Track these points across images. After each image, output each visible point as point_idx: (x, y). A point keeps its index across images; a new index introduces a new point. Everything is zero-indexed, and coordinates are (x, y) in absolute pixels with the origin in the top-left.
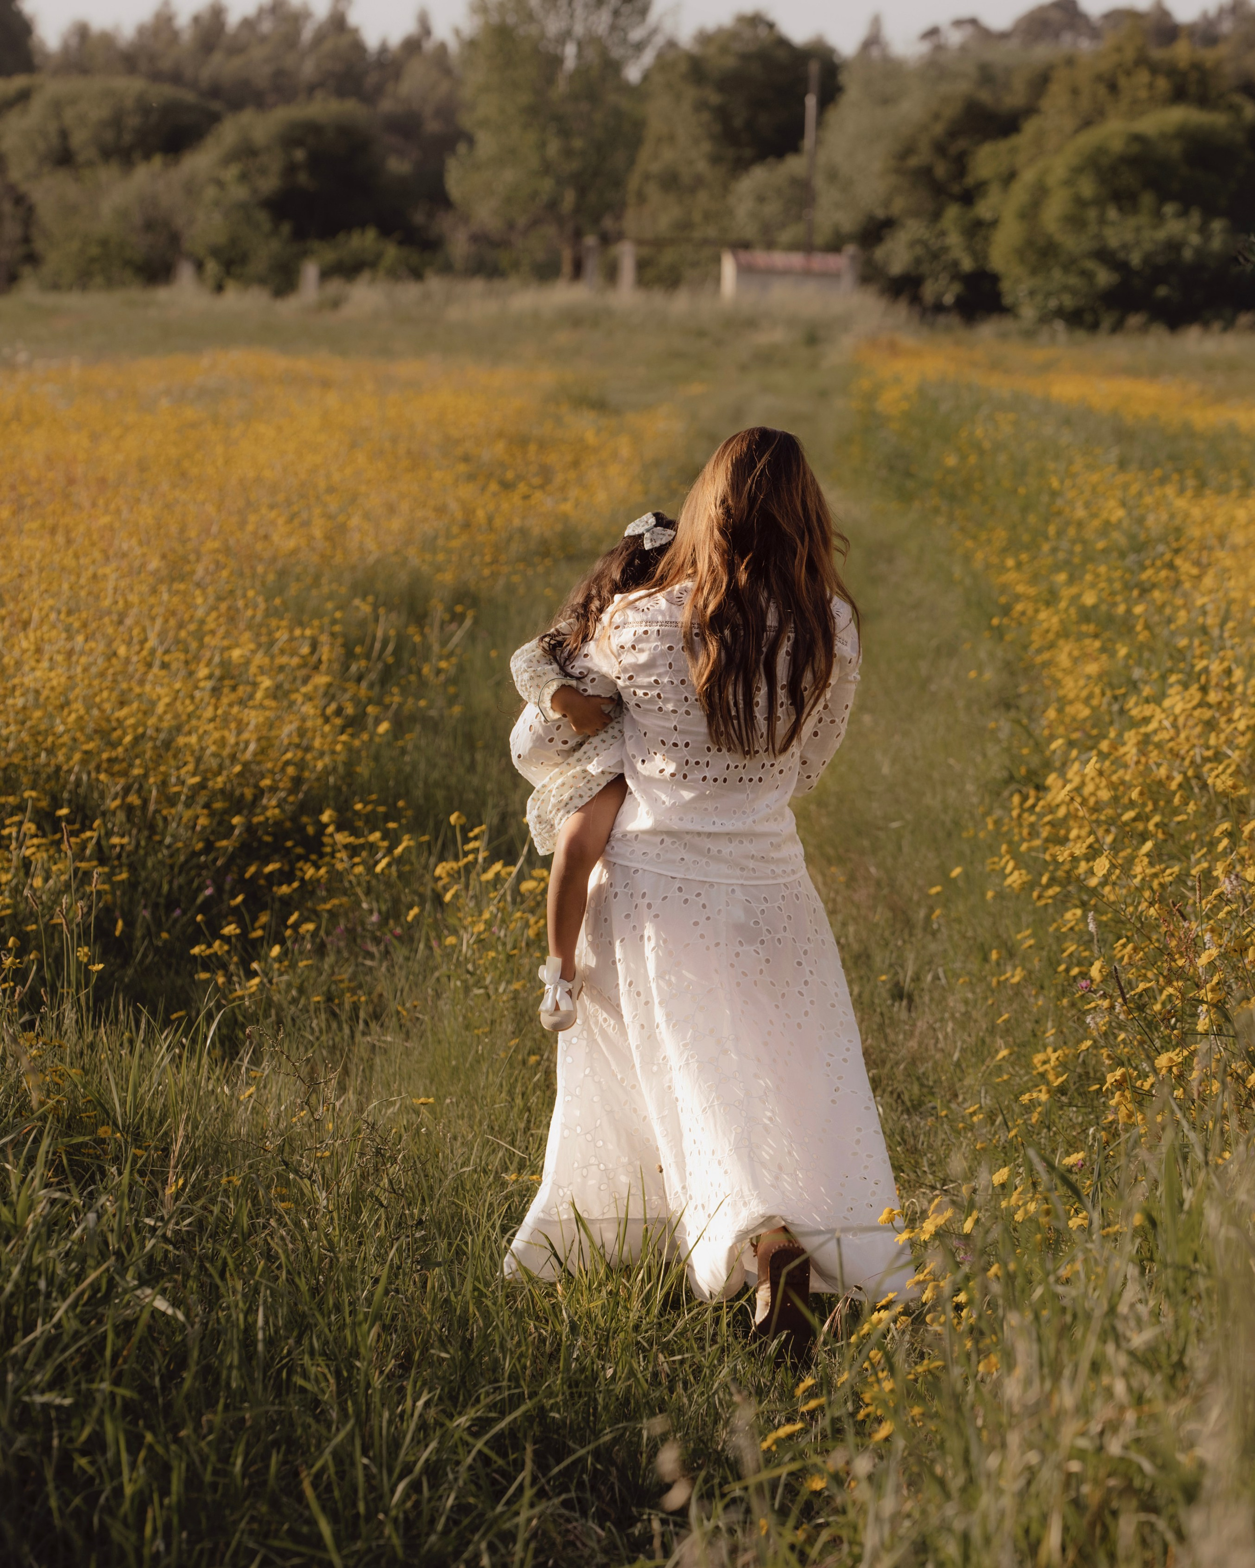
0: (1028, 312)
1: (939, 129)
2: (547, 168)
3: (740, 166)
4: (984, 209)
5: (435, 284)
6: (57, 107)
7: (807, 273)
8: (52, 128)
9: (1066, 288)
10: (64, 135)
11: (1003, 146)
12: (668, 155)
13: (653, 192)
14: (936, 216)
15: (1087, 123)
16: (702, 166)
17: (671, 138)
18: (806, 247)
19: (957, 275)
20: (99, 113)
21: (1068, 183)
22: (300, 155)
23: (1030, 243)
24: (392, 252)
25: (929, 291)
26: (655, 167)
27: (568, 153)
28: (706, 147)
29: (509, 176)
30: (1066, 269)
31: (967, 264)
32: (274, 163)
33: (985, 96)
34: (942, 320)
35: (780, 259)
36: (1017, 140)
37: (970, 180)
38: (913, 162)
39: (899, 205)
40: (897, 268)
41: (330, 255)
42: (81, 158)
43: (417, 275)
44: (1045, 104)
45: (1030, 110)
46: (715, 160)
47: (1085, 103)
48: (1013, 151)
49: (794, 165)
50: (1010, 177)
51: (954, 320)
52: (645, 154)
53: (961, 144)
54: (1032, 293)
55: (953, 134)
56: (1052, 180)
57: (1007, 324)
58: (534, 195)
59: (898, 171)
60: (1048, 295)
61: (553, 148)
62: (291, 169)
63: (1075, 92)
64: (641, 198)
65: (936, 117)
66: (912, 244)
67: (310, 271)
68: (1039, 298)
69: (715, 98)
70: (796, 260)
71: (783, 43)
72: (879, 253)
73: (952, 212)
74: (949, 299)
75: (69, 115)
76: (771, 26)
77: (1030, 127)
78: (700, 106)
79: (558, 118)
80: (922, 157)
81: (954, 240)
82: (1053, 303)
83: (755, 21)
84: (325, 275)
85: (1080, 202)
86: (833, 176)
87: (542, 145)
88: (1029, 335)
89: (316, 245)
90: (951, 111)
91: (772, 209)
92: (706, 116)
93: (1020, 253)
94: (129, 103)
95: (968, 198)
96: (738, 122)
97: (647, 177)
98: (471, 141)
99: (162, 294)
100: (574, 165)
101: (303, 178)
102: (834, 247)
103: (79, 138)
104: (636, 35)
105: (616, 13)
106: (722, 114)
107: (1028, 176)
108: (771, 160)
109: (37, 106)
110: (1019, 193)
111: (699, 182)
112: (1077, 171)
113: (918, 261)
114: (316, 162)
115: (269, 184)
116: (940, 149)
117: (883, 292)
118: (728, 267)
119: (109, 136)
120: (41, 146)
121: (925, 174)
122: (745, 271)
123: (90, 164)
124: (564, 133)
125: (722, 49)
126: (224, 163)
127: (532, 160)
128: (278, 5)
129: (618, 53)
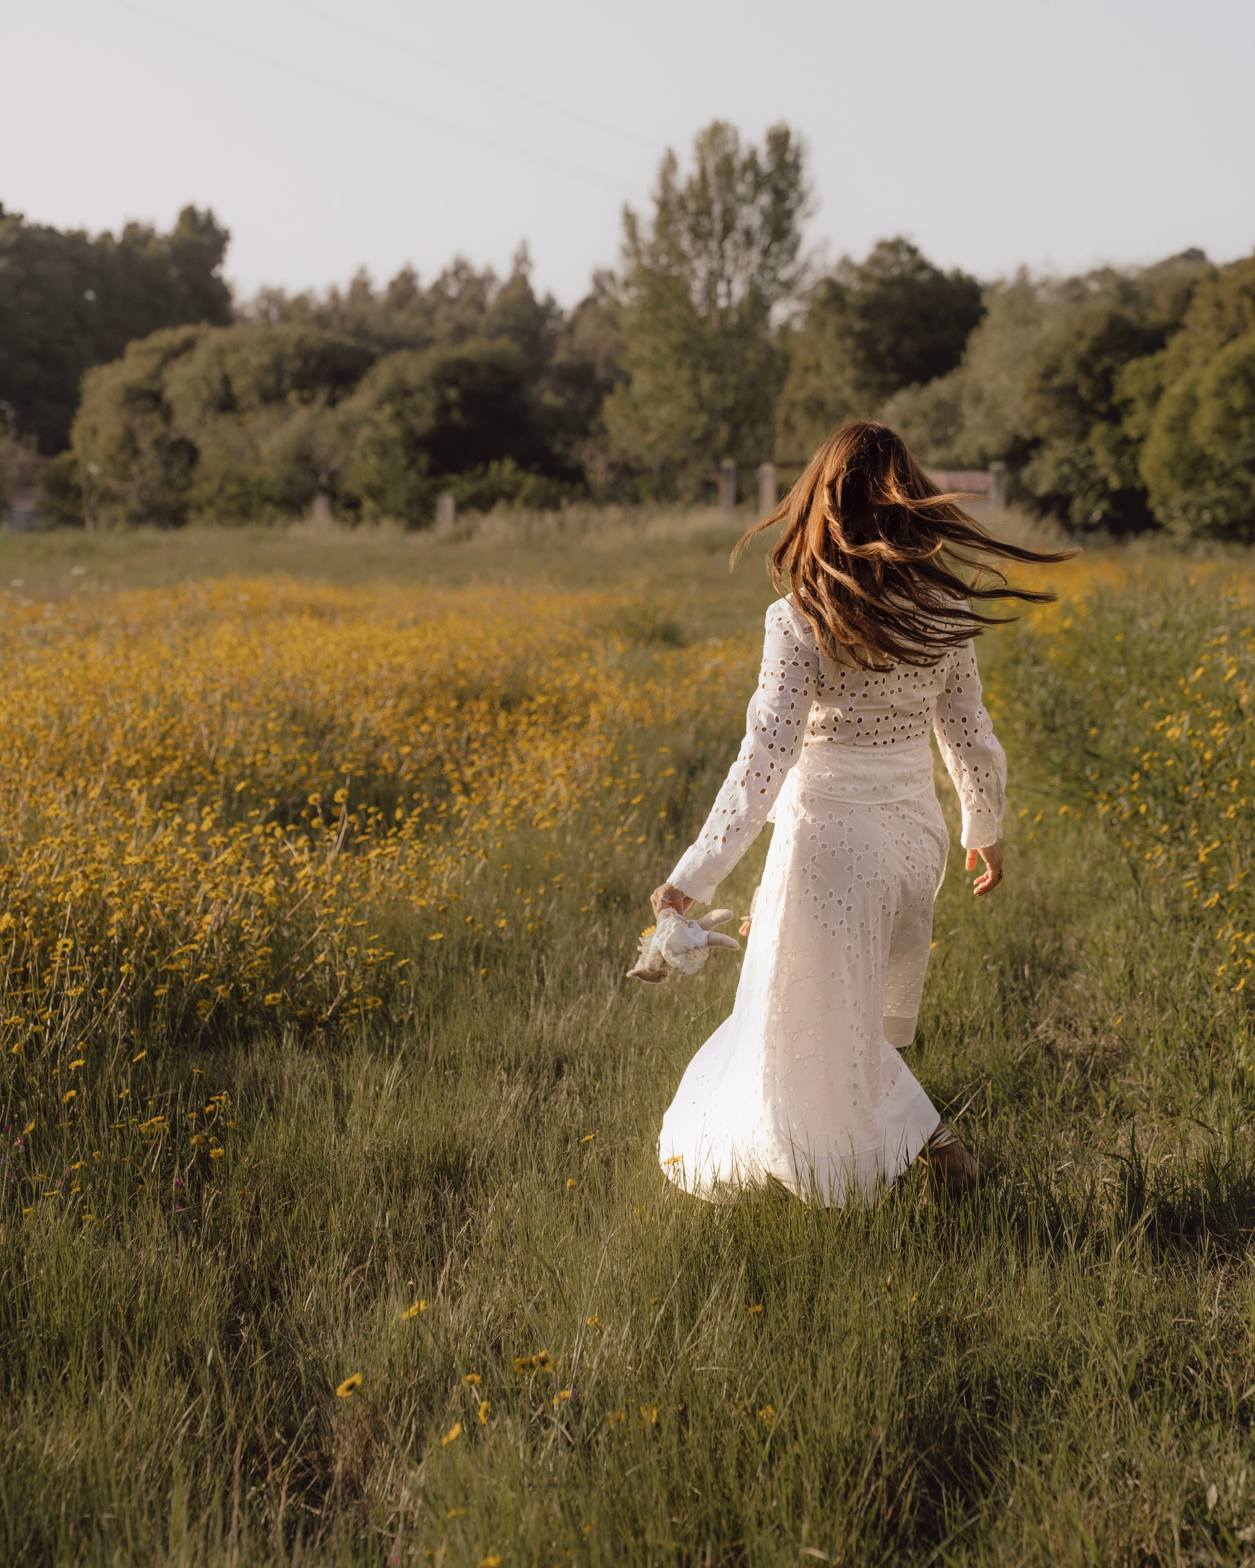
0: (1182, 528)
1: (1083, 347)
2: (702, 404)
3: (886, 391)
4: (1130, 427)
5: (573, 514)
6: (220, 353)
8: (216, 374)
9: (1219, 501)
10: (226, 381)
11: (1147, 362)
12: (814, 382)
13: (800, 419)
14: (1083, 435)
15: (1233, 336)
16: (848, 393)
17: (818, 367)
18: (953, 467)
19: (1105, 493)
20: (260, 359)
21: (1218, 394)
22: (453, 394)
23: (1180, 456)
24: (530, 482)
25: (1077, 508)
26: (801, 396)
27: (721, 388)
28: (851, 373)
29: (665, 412)
30: (1219, 482)
31: (1115, 483)
32: (427, 404)
33: (1129, 313)
34: (1092, 537)
36: (1160, 356)
37: (1116, 399)
38: (1057, 381)
39: (1043, 425)
40: (1043, 488)
41: (468, 487)
42: (244, 403)
43: (550, 503)
44: (1188, 319)
45: (1175, 326)
46: (860, 386)
47: (1231, 317)
48: (1158, 367)
50: (1156, 395)
51: (1103, 535)
52: (790, 385)
53: (1107, 361)
54: (1185, 509)
55: (1097, 351)
56: (1201, 392)
57: (1160, 540)
58: (690, 430)
59: (1041, 391)
60: (1201, 509)
61: (707, 381)
62: (444, 408)
63: (1219, 305)
64: (789, 427)
65: (1080, 335)
66: (1059, 464)
67: (447, 504)
68: (1192, 513)
69: (858, 325)
71: (923, 266)
72: (1026, 474)
73: (1099, 430)
74: (1096, 516)
75: (231, 361)
76: (913, 251)
77: (1176, 343)
78: (845, 332)
79: (712, 355)
80: (1068, 374)
81: (1102, 457)
82: (1206, 517)
83: (897, 246)
84: (461, 508)
85: (1232, 414)
86: (978, 398)
87: (695, 381)
88: (1184, 550)
89: (455, 478)
90: (1095, 329)
91: (918, 431)
92: (849, 343)
93: (1171, 468)
94: (290, 350)
95: (1115, 416)
96: (882, 348)
97: (793, 405)
98: (628, 381)
99: (296, 530)
100: (729, 400)
101: (456, 416)
102: (982, 464)
103: (240, 385)
104: (785, 274)
105: (766, 252)
106: (865, 340)
107: (1176, 390)
108: (915, 386)
109: (201, 356)
110: (1167, 409)
111: (845, 407)
112: (1227, 381)
113: (1065, 480)
114: (469, 400)
115: (424, 423)
116: (1084, 366)
117: (1028, 511)
119: (270, 381)
120: (205, 393)
121: (1069, 392)
123: (250, 407)
124: (716, 369)
125: (864, 275)
126: (379, 404)
127: (687, 397)
128: (460, 268)
129: (768, 290)
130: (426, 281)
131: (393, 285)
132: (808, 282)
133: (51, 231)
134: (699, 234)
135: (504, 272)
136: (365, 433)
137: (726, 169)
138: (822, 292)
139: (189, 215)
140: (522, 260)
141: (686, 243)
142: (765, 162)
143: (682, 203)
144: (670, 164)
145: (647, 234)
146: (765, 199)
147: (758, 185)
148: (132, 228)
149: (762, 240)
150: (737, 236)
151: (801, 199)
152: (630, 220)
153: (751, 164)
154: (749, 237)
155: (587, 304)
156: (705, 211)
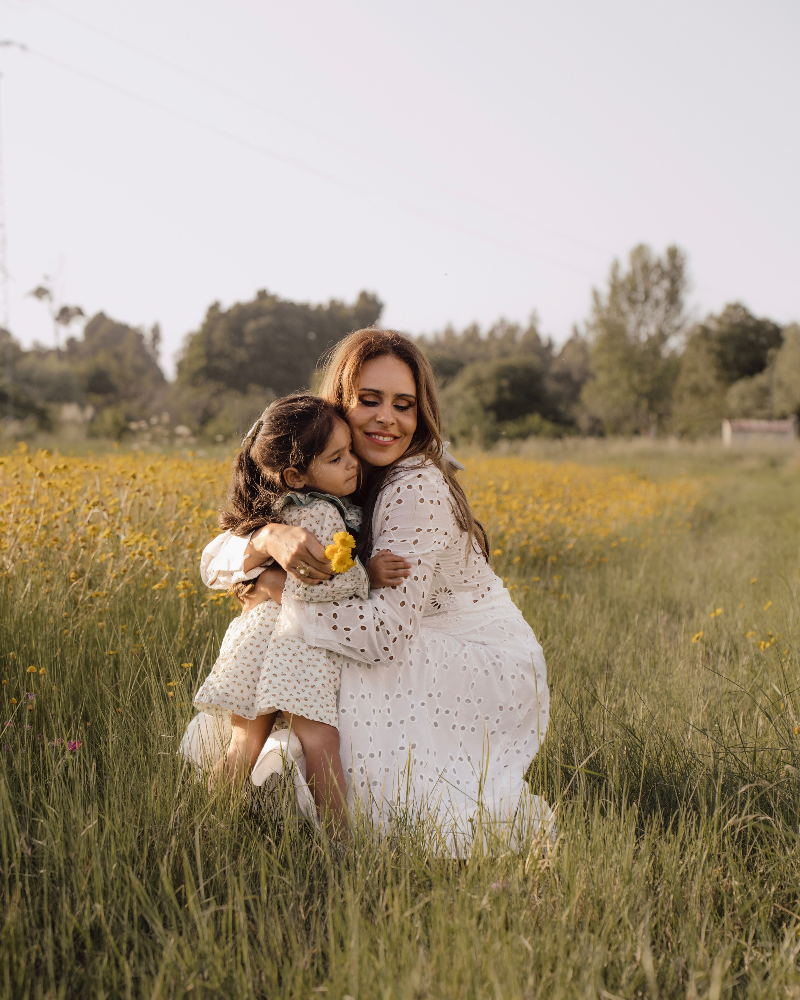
2: (633, 389)
3: (731, 380)
7: (769, 431)
12: (694, 378)
13: (687, 397)
16: (712, 382)
17: (696, 369)
18: (769, 418)
22: (505, 383)
24: (548, 426)
26: (687, 384)
27: (643, 381)
28: (714, 372)
29: (615, 394)
32: (491, 388)
35: (754, 424)
43: (558, 436)
46: (718, 378)
49: (761, 379)
52: (681, 379)
58: (627, 403)
61: (636, 378)
62: (500, 390)
64: (680, 400)
70: (764, 424)
71: (749, 317)
76: (744, 309)
78: (710, 351)
79: (638, 364)
83: (736, 307)
86: (780, 384)
87: (630, 378)
91: (749, 403)
96: (730, 359)
97: (683, 389)
98: (594, 377)
100: (647, 388)
101: (507, 395)
102: (784, 417)
104: (676, 322)
105: (666, 311)
106: (721, 355)
108: (748, 377)
111: (710, 390)
114: (514, 387)
115: (490, 397)
118: (727, 428)
122: (737, 431)
124: (641, 371)
125: (720, 321)
126: (466, 388)
127: (625, 385)
128: (503, 322)
129: (667, 330)
130: (484, 332)
131: (466, 332)
132: (689, 325)
133: (292, 304)
134: (632, 302)
135: (525, 325)
136: (459, 404)
137: (646, 268)
138: (698, 331)
139: (364, 296)
140: (534, 319)
141: (625, 306)
142: (666, 265)
143: (623, 286)
144: (616, 267)
145: (605, 302)
146: (666, 284)
147: (663, 275)
148: (333, 303)
149: (664, 305)
150: (651, 302)
151: (684, 283)
152: (596, 295)
153: (659, 265)
154: (657, 303)
155: (571, 342)
156: (634, 289)
